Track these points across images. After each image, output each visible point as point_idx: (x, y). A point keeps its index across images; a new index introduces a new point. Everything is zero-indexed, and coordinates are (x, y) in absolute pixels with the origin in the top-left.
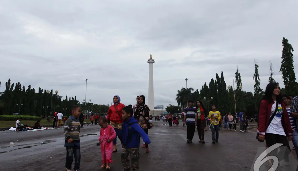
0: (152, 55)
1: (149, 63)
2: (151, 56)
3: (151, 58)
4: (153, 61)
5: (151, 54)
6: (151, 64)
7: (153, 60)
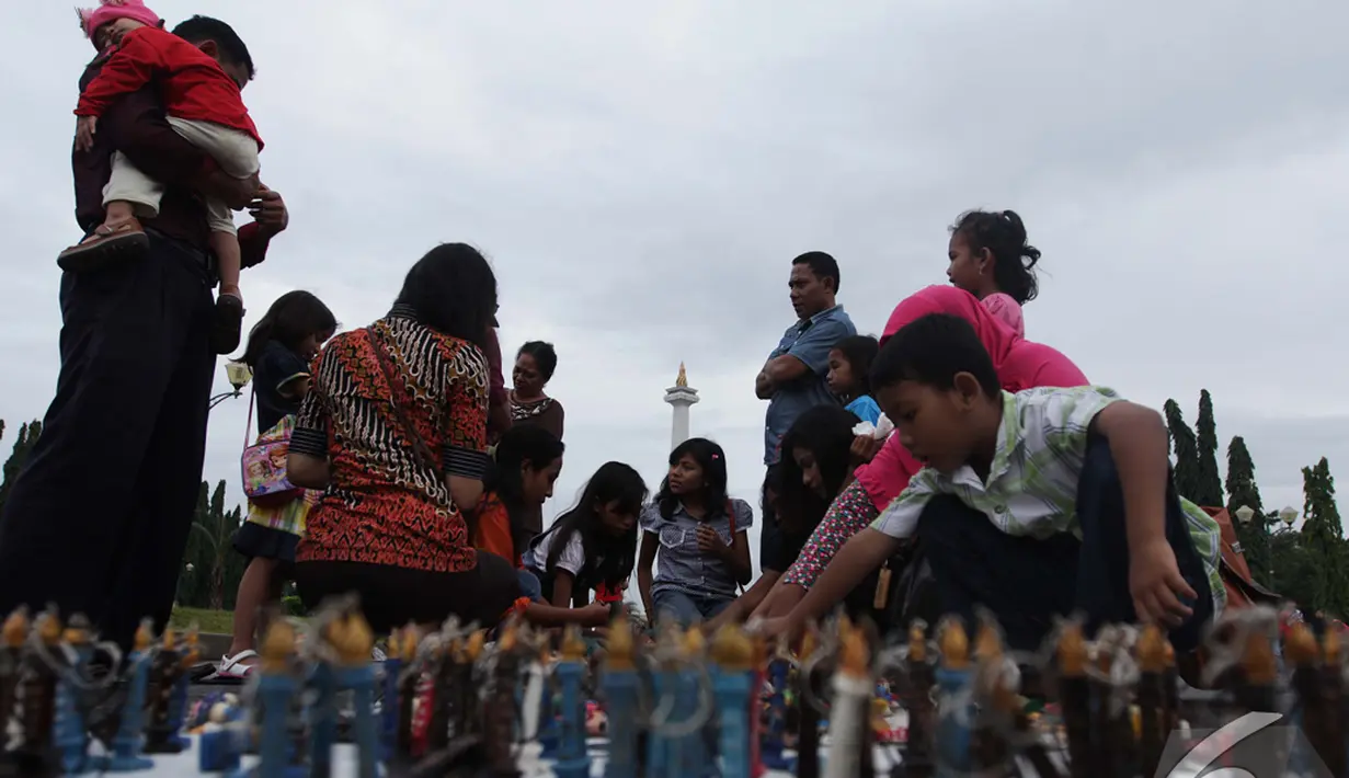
0: (685, 367)
1: (671, 402)
2: (683, 371)
3: (682, 382)
4: (689, 396)
5: (682, 365)
6: (683, 408)
7: (693, 392)
